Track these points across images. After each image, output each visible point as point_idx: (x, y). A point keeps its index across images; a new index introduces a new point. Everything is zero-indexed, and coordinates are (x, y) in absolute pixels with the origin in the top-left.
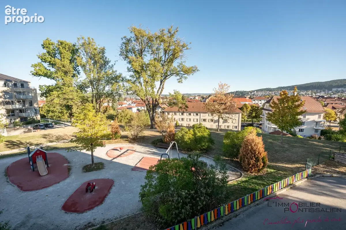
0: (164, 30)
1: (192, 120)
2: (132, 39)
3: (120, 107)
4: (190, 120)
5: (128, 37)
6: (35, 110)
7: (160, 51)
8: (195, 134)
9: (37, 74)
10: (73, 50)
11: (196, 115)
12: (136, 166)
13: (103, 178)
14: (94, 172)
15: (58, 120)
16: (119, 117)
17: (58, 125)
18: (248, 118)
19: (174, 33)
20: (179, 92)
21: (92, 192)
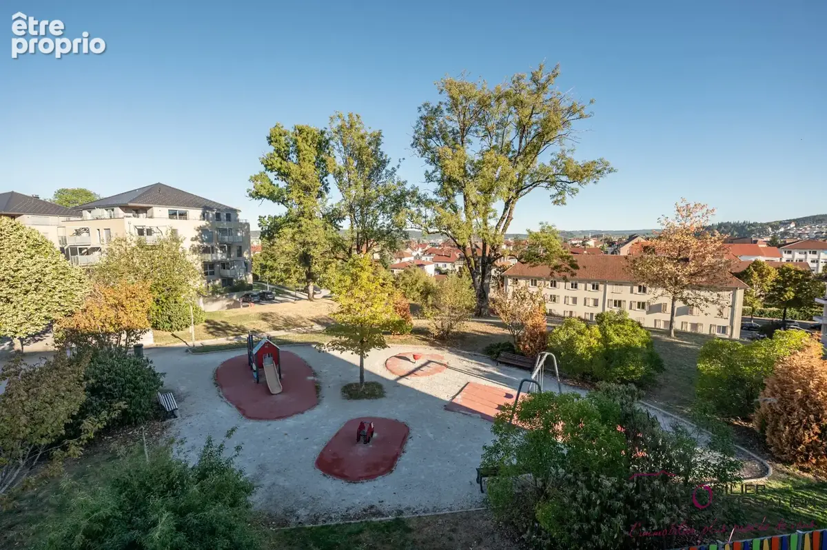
0: (522, 77)
1: (580, 302)
2: (443, 107)
3: (398, 261)
4: (575, 300)
5: (434, 105)
6: (246, 264)
7: (508, 128)
8: (606, 338)
9: (257, 195)
10: (320, 143)
11: (593, 288)
12: (454, 401)
13: (383, 416)
14: (365, 401)
15: (279, 286)
16: (401, 285)
17: (281, 296)
18: (765, 306)
19: (548, 80)
20: (554, 228)
21: (369, 442)
